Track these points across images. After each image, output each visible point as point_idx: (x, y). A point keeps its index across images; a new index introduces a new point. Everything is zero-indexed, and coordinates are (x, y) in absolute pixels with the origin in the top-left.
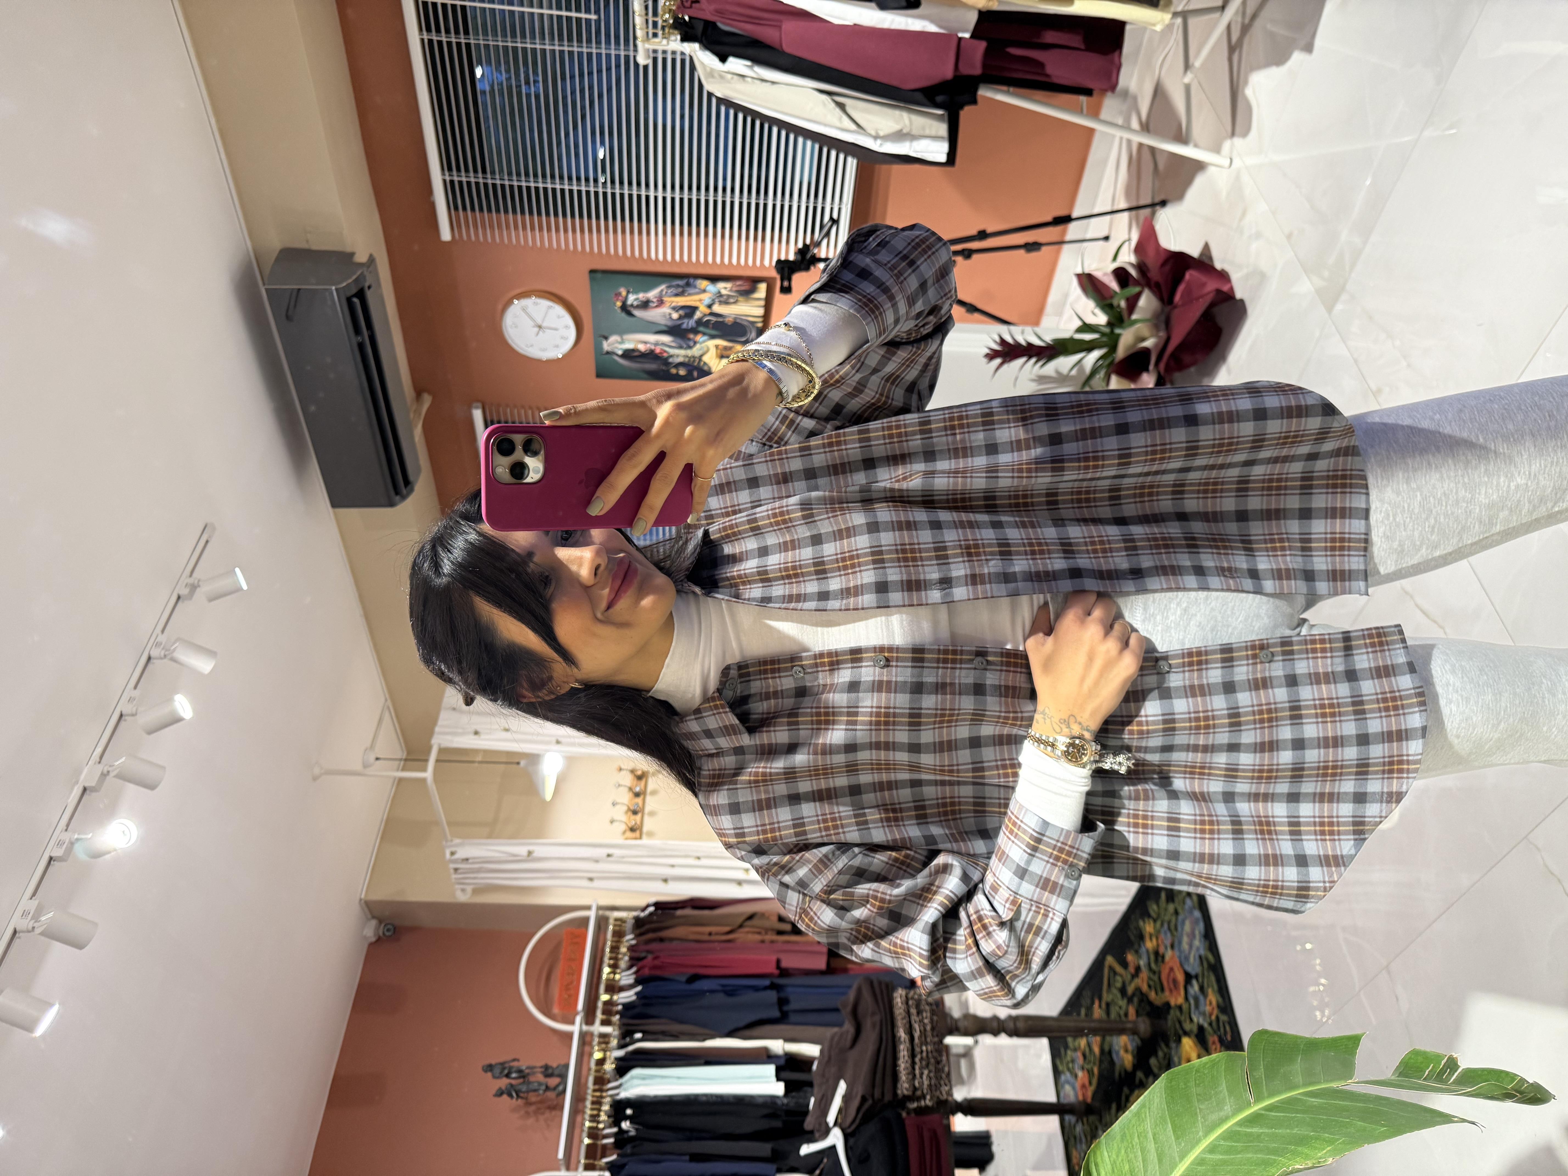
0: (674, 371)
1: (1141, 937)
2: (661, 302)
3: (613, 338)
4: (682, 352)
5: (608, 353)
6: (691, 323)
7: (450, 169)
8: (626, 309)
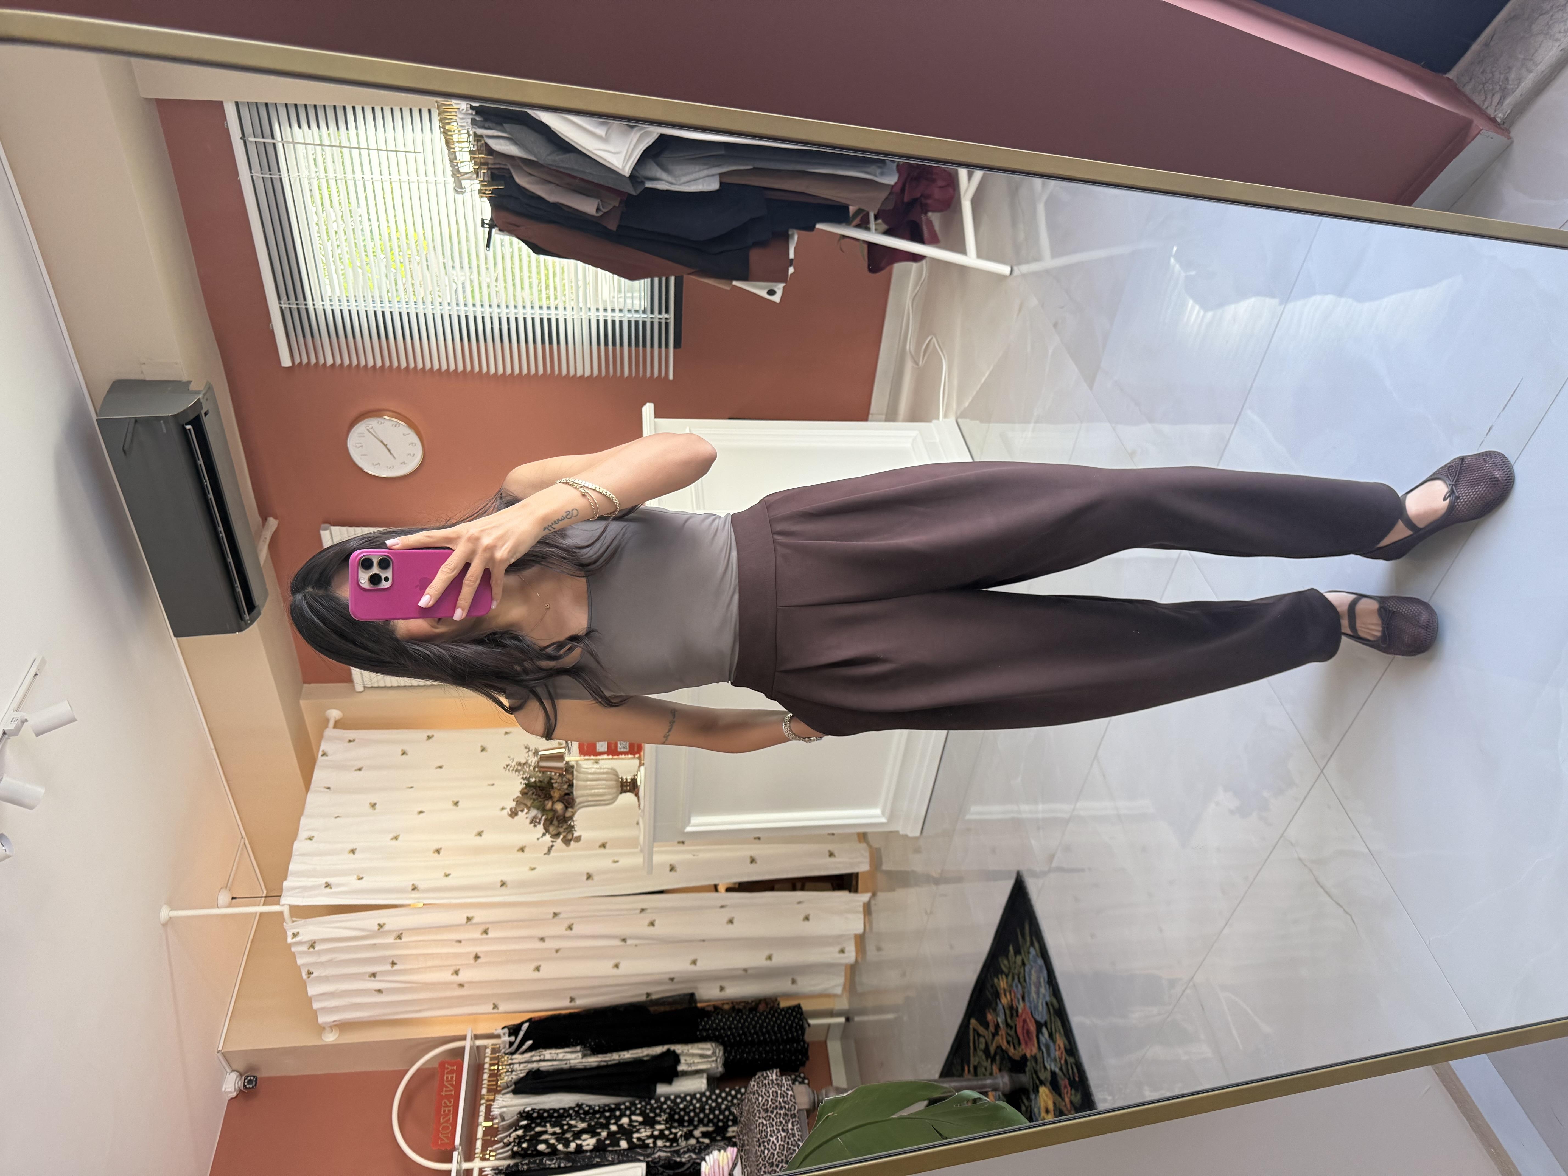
1: (997, 995)
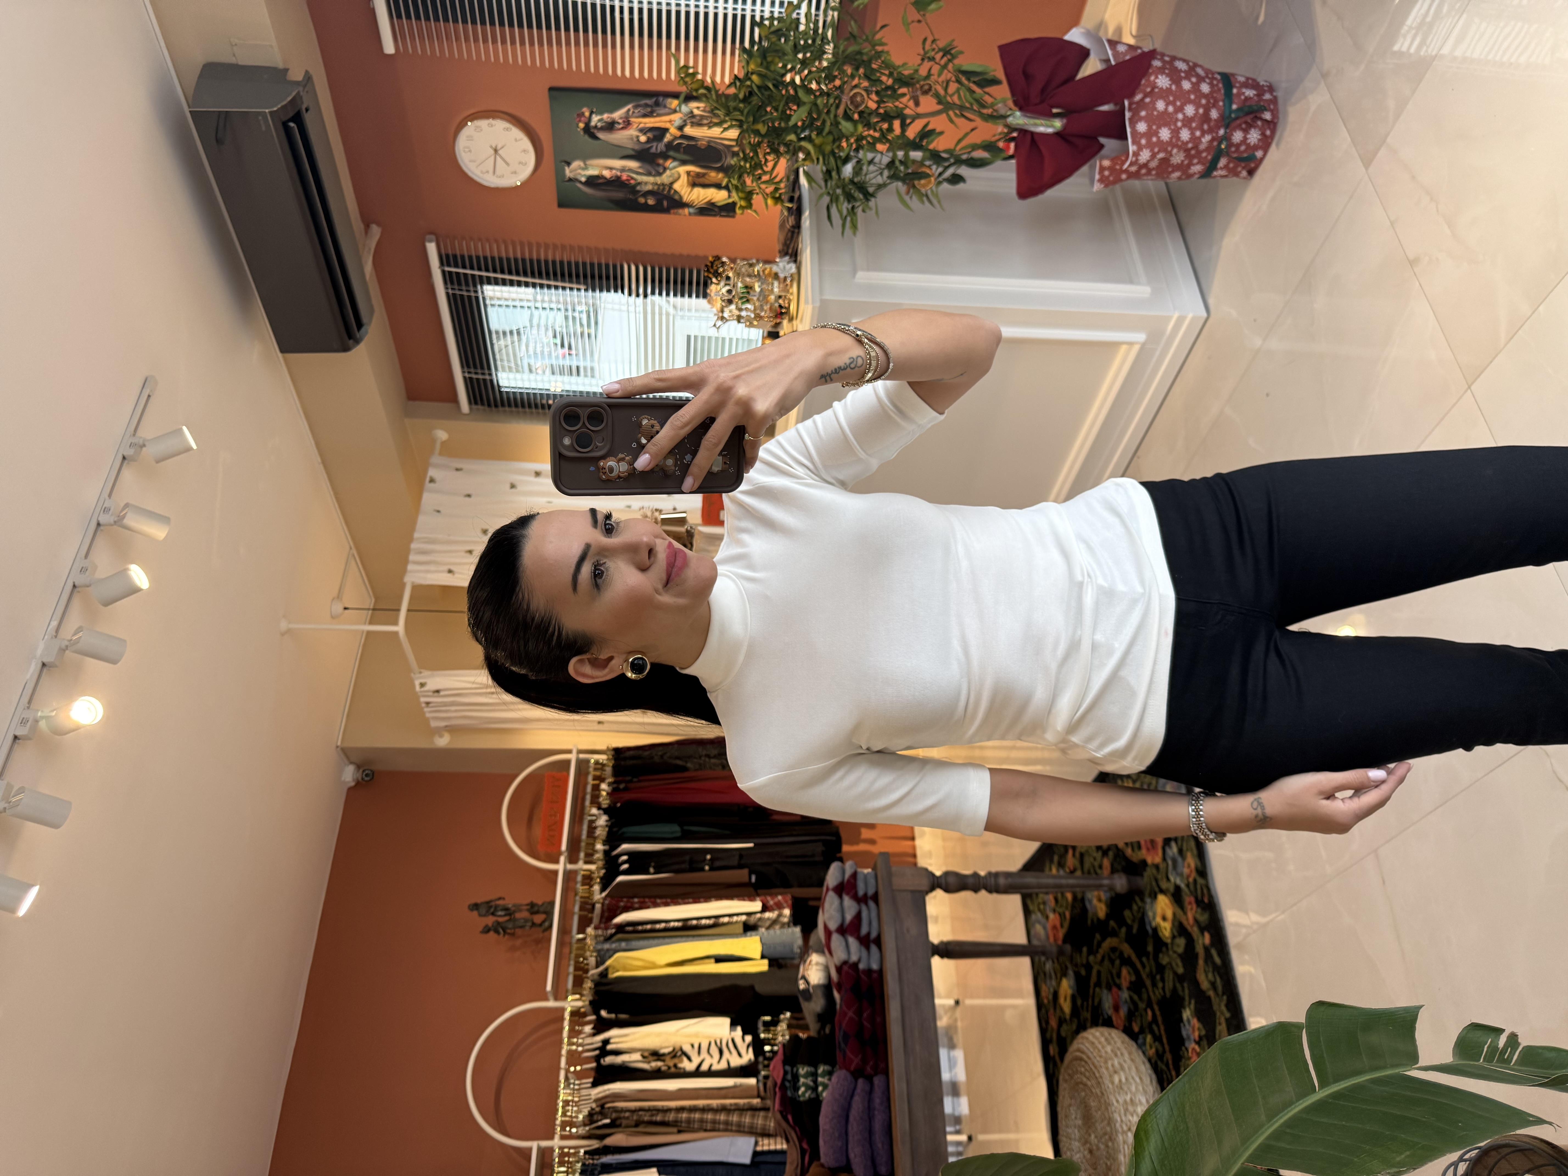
0: (642, 200)
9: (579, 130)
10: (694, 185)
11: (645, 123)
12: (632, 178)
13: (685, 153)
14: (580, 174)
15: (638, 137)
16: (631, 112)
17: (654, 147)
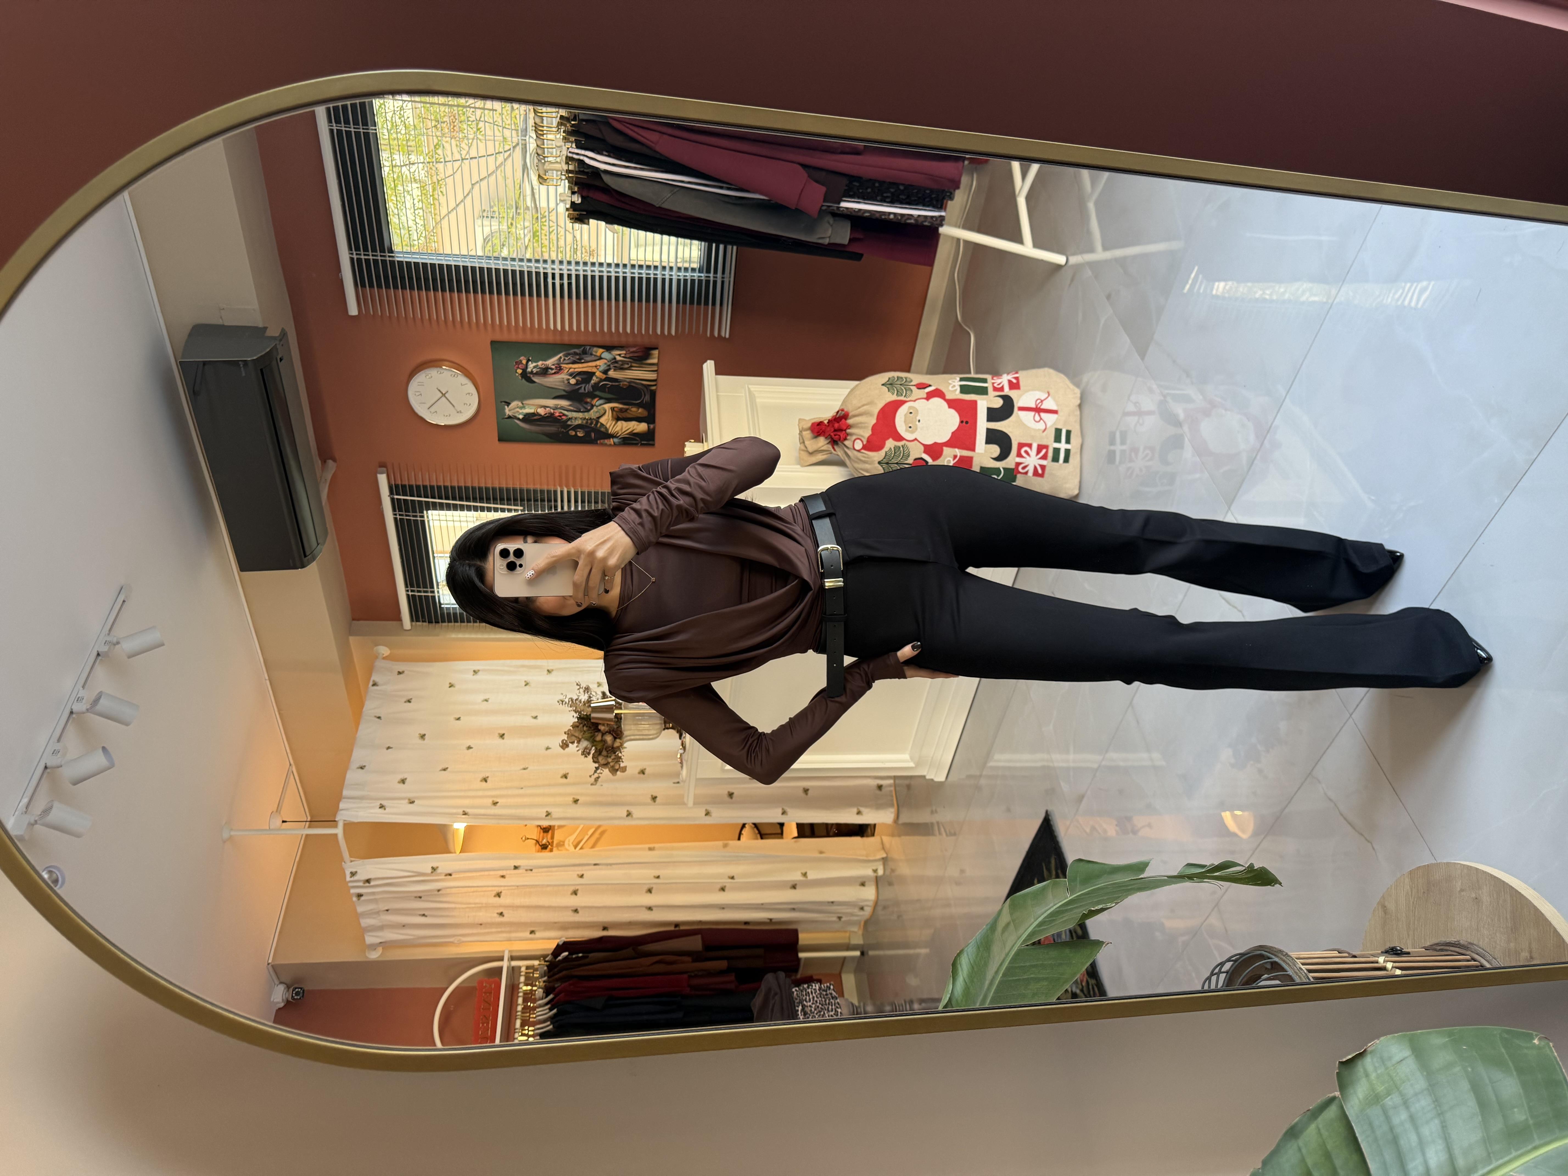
0: (573, 433)
2: (559, 369)
3: (514, 404)
4: (580, 415)
5: (509, 417)
6: (588, 388)
7: (357, 249)
8: (525, 375)
9: (517, 374)
10: (618, 419)
11: (575, 369)
12: (564, 415)
13: (609, 393)
14: (518, 412)
15: (568, 380)
16: (562, 360)
17: (583, 388)
